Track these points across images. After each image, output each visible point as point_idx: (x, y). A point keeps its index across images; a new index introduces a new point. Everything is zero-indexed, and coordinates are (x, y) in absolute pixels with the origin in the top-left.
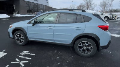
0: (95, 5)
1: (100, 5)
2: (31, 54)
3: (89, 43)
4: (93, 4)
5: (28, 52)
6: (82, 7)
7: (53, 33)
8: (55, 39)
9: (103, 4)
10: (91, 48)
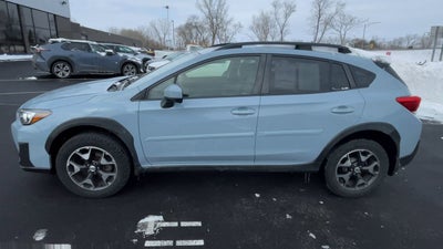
0: (235, 26)
1: (252, 28)
2: (183, 224)
3: (371, 154)
4: (229, 22)
5: (161, 218)
6: (194, 31)
7: (253, 133)
8: (258, 153)
9: (261, 22)
10: (376, 168)
